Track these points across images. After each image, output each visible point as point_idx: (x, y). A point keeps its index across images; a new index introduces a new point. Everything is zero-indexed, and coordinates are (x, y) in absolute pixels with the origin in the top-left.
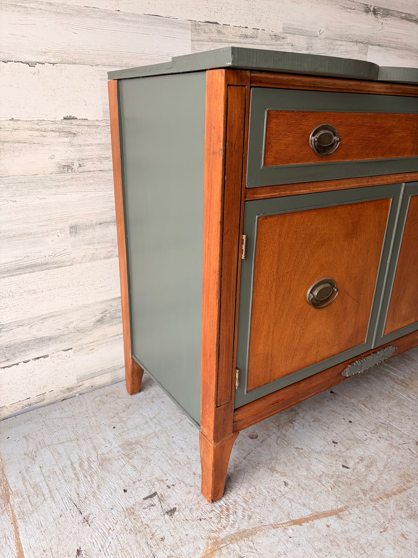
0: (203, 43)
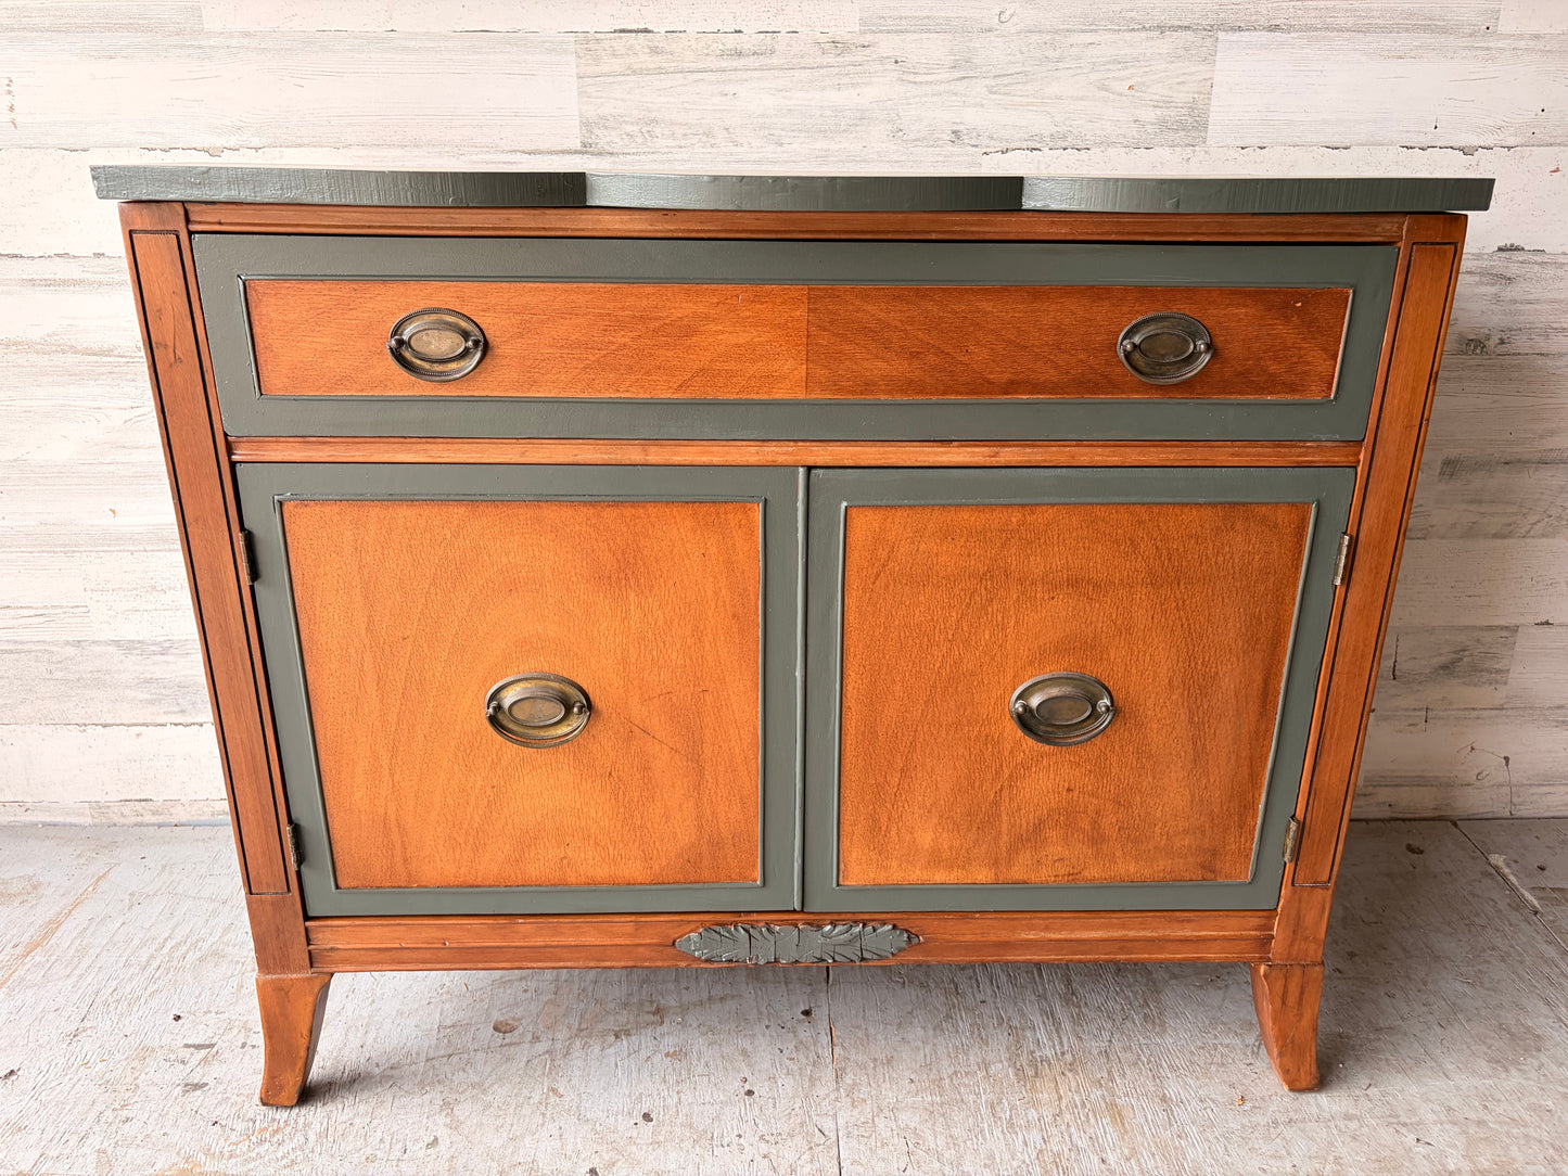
0: (611, 79)
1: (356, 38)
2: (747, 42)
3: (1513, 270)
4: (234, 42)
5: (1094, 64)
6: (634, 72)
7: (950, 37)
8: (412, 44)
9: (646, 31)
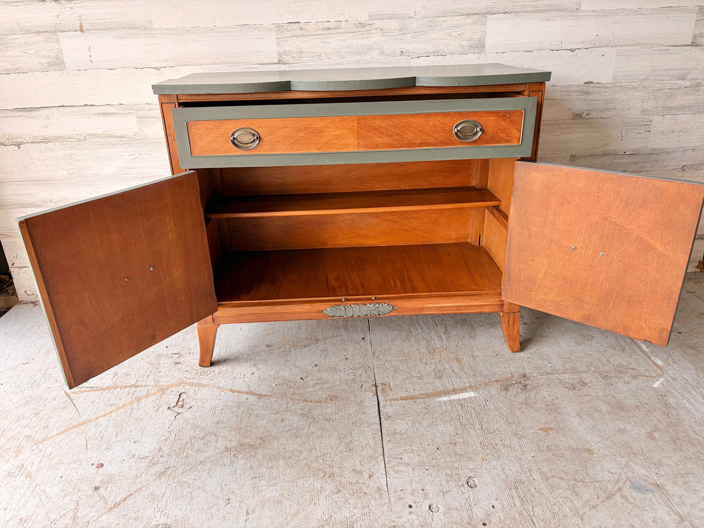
0: (287, 39)
1: (203, 29)
2: (331, 25)
3: (590, 90)
4: (163, 32)
5: (446, 27)
6: (295, 36)
7: (398, 20)
8: (222, 30)
9: (298, 22)
